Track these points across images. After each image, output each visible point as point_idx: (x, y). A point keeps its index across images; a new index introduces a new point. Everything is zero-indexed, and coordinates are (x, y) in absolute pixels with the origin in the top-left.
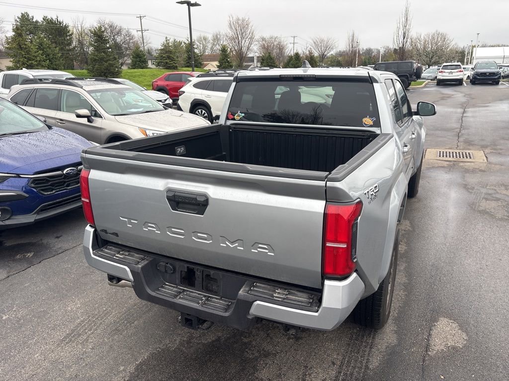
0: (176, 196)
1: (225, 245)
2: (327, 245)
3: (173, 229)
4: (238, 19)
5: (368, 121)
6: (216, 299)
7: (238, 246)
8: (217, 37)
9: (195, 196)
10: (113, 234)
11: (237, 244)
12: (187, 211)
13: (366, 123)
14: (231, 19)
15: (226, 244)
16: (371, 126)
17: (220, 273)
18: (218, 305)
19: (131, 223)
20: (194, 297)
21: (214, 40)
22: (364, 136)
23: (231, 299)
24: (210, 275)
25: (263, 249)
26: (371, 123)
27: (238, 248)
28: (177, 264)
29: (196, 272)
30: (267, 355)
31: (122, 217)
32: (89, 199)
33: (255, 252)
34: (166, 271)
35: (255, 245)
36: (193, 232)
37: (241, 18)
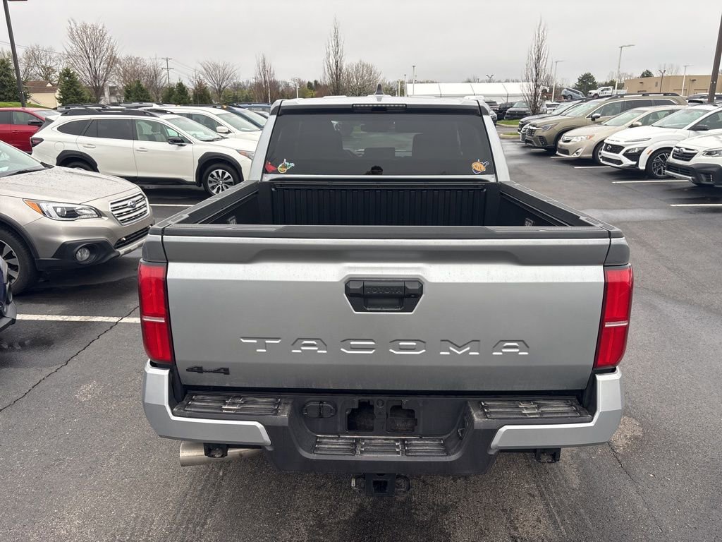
0: (367, 287)
1: (448, 353)
2: (606, 326)
3: (352, 343)
4: (86, 27)
5: (478, 166)
6: (415, 439)
7: (470, 351)
8: (33, 53)
9: (402, 284)
10: (217, 371)
11: (468, 349)
12: (384, 309)
13: (477, 169)
14: (73, 26)
15: (450, 351)
16: (483, 173)
17: (420, 399)
18: (427, 448)
19: (266, 346)
20: (382, 446)
21: (29, 58)
22: (477, 186)
23: (442, 435)
24: (400, 407)
25: (511, 349)
26: (484, 169)
27: (471, 353)
28: (340, 399)
29: (376, 406)
30: (445, 510)
31: (244, 338)
32: (167, 316)
33: (499, 355)
34: (321, 416)
35: (498, 345)
36: (391, 342)
37: (89, 24)
